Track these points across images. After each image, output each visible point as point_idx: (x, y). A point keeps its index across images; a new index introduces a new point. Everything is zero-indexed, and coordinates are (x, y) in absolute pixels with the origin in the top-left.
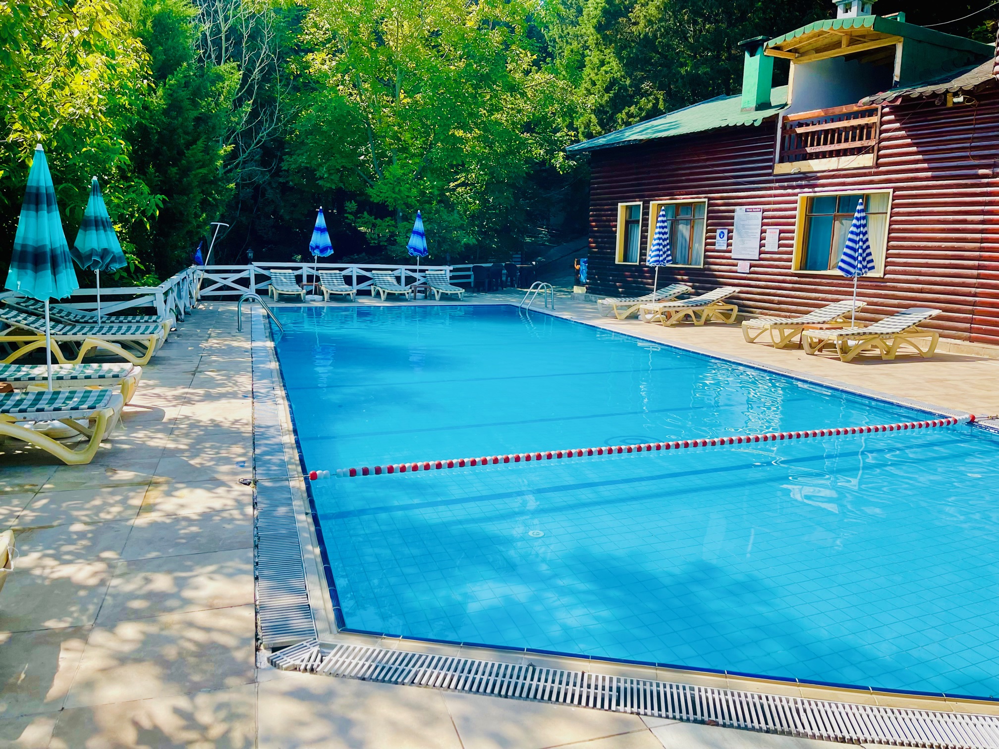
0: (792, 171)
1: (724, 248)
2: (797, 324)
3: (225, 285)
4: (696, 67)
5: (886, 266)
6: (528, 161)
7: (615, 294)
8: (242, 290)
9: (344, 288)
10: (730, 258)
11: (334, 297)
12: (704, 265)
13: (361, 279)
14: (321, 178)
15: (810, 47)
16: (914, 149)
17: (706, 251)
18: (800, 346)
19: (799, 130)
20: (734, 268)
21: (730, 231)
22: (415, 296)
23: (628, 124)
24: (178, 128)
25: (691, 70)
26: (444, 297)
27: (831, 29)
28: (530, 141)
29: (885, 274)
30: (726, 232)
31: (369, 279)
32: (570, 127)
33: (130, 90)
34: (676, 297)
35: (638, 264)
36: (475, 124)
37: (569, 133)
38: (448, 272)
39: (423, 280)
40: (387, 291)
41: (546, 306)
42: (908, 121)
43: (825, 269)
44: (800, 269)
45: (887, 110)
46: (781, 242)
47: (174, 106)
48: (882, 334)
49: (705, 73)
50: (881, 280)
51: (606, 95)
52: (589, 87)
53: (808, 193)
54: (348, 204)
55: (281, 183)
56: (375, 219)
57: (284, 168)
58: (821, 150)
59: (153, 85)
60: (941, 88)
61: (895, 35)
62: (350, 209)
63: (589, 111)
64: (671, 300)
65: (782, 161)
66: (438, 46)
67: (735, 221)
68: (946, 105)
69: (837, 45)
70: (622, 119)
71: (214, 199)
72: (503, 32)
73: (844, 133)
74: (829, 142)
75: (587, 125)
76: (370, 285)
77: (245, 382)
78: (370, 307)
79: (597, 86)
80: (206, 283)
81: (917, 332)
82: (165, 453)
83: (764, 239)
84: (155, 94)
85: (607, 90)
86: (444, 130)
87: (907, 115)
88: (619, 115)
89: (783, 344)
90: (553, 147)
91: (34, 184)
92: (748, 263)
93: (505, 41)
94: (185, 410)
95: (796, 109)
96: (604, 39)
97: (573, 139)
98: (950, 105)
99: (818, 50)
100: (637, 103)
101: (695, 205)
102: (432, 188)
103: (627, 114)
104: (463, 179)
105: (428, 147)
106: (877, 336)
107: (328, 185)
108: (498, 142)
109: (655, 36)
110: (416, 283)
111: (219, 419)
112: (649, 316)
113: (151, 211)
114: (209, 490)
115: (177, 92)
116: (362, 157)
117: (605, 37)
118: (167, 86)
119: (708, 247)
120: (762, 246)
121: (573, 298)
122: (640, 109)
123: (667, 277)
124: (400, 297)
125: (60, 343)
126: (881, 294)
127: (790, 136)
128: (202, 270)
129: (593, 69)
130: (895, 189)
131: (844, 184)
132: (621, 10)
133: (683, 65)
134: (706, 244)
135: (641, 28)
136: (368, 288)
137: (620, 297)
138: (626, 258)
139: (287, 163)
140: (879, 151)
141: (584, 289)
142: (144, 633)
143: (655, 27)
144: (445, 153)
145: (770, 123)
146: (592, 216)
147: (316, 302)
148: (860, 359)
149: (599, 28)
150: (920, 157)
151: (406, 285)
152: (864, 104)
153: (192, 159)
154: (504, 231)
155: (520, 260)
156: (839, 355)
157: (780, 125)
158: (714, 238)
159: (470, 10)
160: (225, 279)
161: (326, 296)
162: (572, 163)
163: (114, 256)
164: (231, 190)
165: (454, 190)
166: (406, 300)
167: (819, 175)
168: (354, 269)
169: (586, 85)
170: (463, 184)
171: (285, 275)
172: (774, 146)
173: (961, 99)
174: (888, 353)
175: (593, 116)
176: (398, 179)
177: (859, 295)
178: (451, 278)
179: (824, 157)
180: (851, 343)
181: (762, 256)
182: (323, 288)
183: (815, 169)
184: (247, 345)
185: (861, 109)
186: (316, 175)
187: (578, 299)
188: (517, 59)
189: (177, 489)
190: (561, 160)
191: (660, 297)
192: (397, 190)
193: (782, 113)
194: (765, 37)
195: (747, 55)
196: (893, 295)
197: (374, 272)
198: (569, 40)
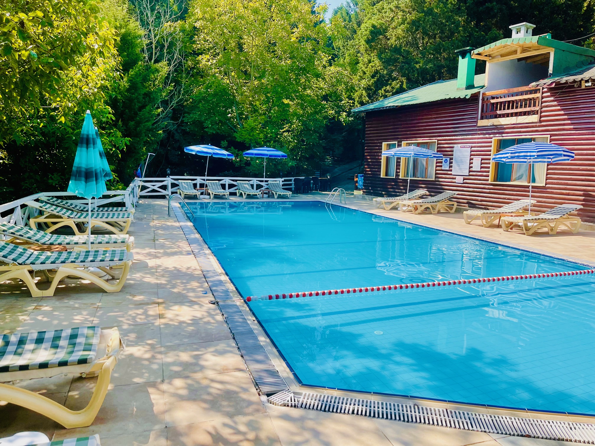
0: (489, 125)
1: (448, 169)
2: (497, 213)
3: (154, 189)
4: (426, 63)
5: (546, 180)
6: (325, 118)
7: (382, 196)
8: (164, 192)
9: (221, 192)
10: (451, 175)
11: (216, 197)
12: (435, 178)
13: (231, 186)
14: (208, 127)
15: (498, 54)
16: (562, 112)
17: (436, 170)
18: (499, 226)
19: (493, 101)
20: (454, 180)
21: (451, 159)
22: (263, 196)
23: (385, 97)
24: (134, 99)
25: (423, 66)
26: (280, 197)
27: (512, 44)
28: (327, 106)
29: (546, 184)
30: (448, 159)
31: (235, 186)
32: (350, 98)
33: (111, 77)
34: (419, 197)
35: (394, 177)
36: (296, 96)
37: (349, 101)
38: (281, 182)
39: (266, 187)
40: (247, 193)
41: (341, 202)
42: (558, 96)
43: (509, 181)
44: (494, 181)
45: (545, 90)
46: (482, 165)
47: (133, 86)
48: (549, 219)
49: (431, 67)
50: (544, 188)
51: (372, 80)
52: (362, 75)
53: (498, 137)
54: (222, 142)
55: (183, 129)
56: (238, 151)
57: (185, 121)
58: (506, 112)
59: (123, 75)
60: (578, 78)
61: (550, 47)
62: (223, 145)
63: (362, 89)
64: (416, 199)
65: (482, 118)
66: (274, 51)
67: (454, 153)
68: (581, 87)
69: (515, 52)
70: (382, 94)
71: (151, 139)
72: (313, 43)
73: (519, 103)
74: (510, 108)
75: (361, 97)
76: (236, 190)
77: (185, 246)
78: (235, 202)
79: (367, 74)
80: (144, 188)
81: (569, 218)
82: (158, 286)
83: (472, 163)
84: (123, 80)
85: (373, 77)
86: (279, 100)
87: (558, 93)
88: (380, 91)
89: (487, 225)
90: (340, 109)
91: (85, 133)
92: (462, 177)
93: (314, 49)
94: (158, 262)
95: (489, 89)
96: (370, 48)
97: (351, 105)
98: (583, 87)
99: (502, 56)
100: (390, 84)
101: (429, 144)
102: (272, 133)
103: (385, 90)
104: (287, 128)
105: (269, 109)
106: (546, 220)
107: (211, 131)
108: (309, 106)
109: (401, 46)
110: (263, 189)
111: (179, 267)
112: (404, 208)
113: (122, 147)
114: (190, 306)
115: (134, 79)
116: (229, 115)
117: (371, 47)
118: (130, 76)
119: (438, 168)
120: (470, 167)
121: (355, 197)
122: (393, 88)
123: (415, 185)
124: (254, 197)
125: (76, 223)
126: (544, 196)
127: (487, 104)
128: (141, 181)
129: (364, 65)
130: (551, 135)
131: (520, 132)
132: (381, 31)
133: (417, 63)
134: (436, 167)
135: (392, 41)
136: (235, 191)
137: (383, 197)
138: (387, 174)
139: (187, 119)
140: (541, 113)
141: (361, 192)
142: (186, 383)
143: (401, 41)
144: (279, 113)
145: (475, 97)
146: (366, 149)
147: (205, 199)
148: (536, 234)
149: (368, 41)
150: (566, 117)
151: (257, 189)
152: (533, 86)
153: (143, 117)
154: (311, 159)
155: (319, 175)
156: (525, 231)
157: (481, 98)
158: (441, 162)
159: (294, 31)
160: (154, 186)
161: (212, 196)
162: (351, 119)
163: (106, 173)
164: (160, 134)
165: (282, 134)
166: (258, 198)
167: (505, 126)
168: (227, 180)
169: (359, 74)
170: (288, 131)
171: (187, 184)
172: (478, 109)
173: (590, 84)
174: (552, 230)
175: (364, 92)
176: (252, 128)
177: (532, 196)
178: (283, 185)
179: (508, 116)
180: (529, 224)
181: (471, 173)
182: (209, 191)
183: (503, 123)
184: (177, 224)
185: (530, 89)
186: (204, 125)
187: (358, 198)
188: (320, 59)
189: (171, 306)
190: (344, 117)
191: (410, 197)
192: (251, 134)
193: (482, 91)
194: (471, 48)
195: (460, 58)
196: (551, 197)
197: (238, 182)
198: (348, 48)
